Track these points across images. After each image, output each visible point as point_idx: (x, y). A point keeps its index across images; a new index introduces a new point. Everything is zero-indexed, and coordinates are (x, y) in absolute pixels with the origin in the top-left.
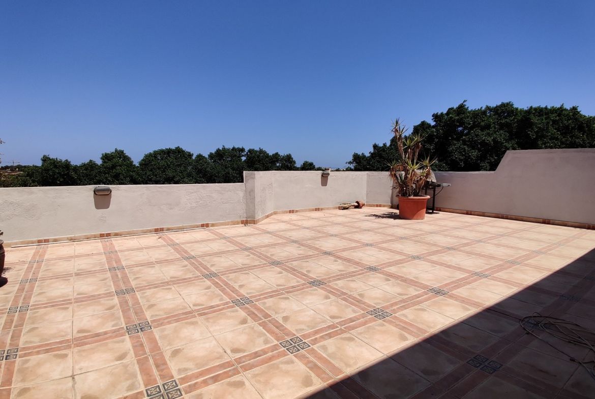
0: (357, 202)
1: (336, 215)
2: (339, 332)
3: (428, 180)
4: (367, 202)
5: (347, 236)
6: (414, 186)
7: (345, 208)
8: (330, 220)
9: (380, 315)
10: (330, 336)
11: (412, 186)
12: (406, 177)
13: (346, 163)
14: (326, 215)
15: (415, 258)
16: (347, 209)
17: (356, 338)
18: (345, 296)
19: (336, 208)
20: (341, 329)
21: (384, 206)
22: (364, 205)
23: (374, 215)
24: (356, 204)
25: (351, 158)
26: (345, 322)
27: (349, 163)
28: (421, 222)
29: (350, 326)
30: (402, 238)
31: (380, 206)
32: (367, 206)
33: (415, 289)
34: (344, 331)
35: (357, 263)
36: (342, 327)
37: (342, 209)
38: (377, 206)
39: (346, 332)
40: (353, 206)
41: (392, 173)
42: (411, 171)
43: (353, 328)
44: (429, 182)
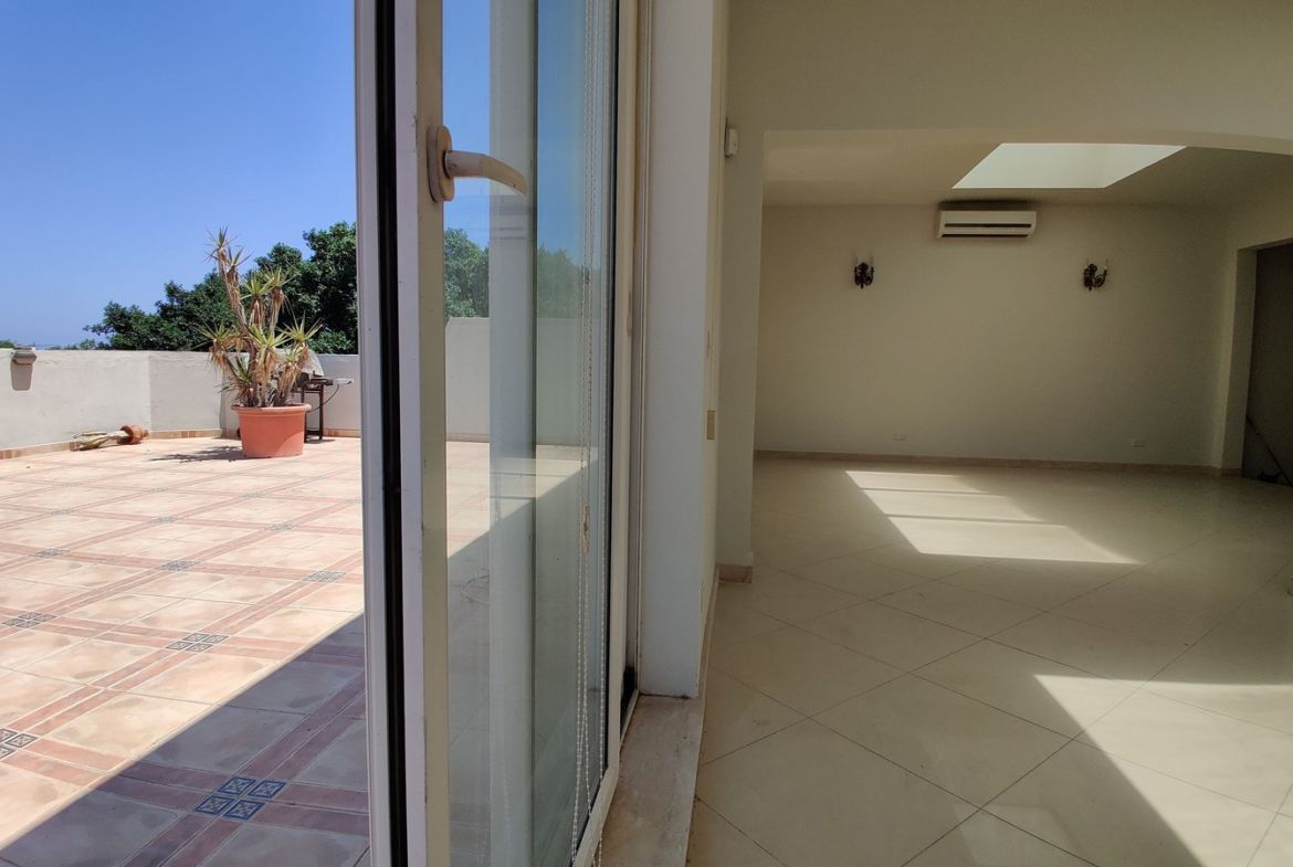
0: (125, 429)
1: (64, 465)
2: (101, 698)
3: (305, 370)
4: (153, 428)
5: (102, 509)
6: (274, 384)
7: (88, 447)
8: (47, 477)
9: (199, 645)
10: (81, 710)
11: (268, 385)
12: (253, 365)
13: (86, 329)
14: (33, 467)
15: (277, 528)
16: (96, 447)
17: (145, 698)
18: (109, 631)
19: (62, 448)
20: (106, 692)
21: (203, 434)
22: (146, 435)
23: (177, 457)
24: (123, 434)
25: (100, 318)
26: (115, 677)
27: (94, 330)
28: (295, 461)
29: (127, 681)
30: (248, 496)
31: (193, 434)
32: (156, 436)
33: (278, 583)
34: (114, 692)
35: (136, 562)
36: (109, 688)
37: (82, 450)
38: (184, 435)
39: (118, 694)
40: (113, 438)
41: (218, 354)
42: (263, 351)
43: (136, 682)
44: (307, 375)
